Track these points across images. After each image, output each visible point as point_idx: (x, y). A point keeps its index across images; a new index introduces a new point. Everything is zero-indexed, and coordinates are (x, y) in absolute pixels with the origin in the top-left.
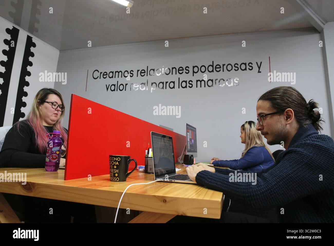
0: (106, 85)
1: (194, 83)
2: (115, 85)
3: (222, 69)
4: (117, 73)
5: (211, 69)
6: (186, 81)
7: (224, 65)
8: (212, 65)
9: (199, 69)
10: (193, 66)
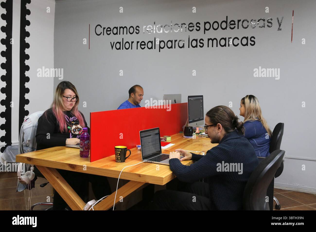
0: (111, 43)
1: (205, 42)
2: (120, 43)
3: (236, 26)
4: (122, 29)
5: (224, 25)
6: (197, 39)
7: (239, 21)
8: (226, 20)
9: (212, 26)
10: (205, 22)
